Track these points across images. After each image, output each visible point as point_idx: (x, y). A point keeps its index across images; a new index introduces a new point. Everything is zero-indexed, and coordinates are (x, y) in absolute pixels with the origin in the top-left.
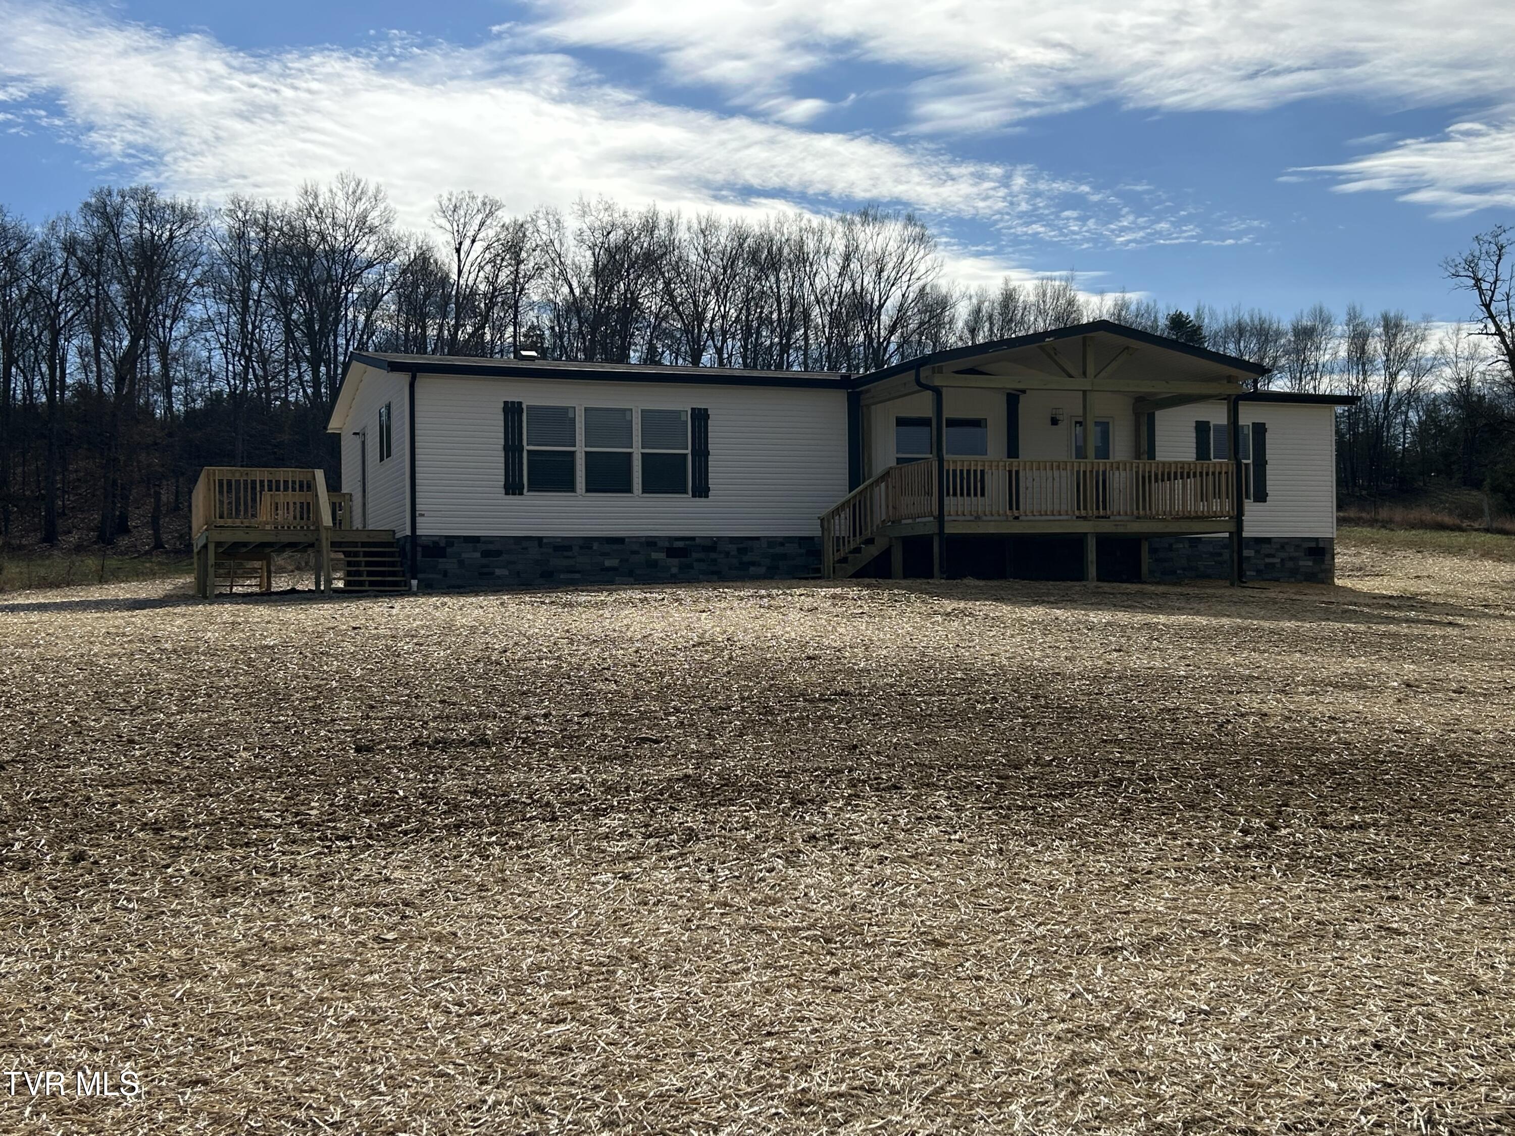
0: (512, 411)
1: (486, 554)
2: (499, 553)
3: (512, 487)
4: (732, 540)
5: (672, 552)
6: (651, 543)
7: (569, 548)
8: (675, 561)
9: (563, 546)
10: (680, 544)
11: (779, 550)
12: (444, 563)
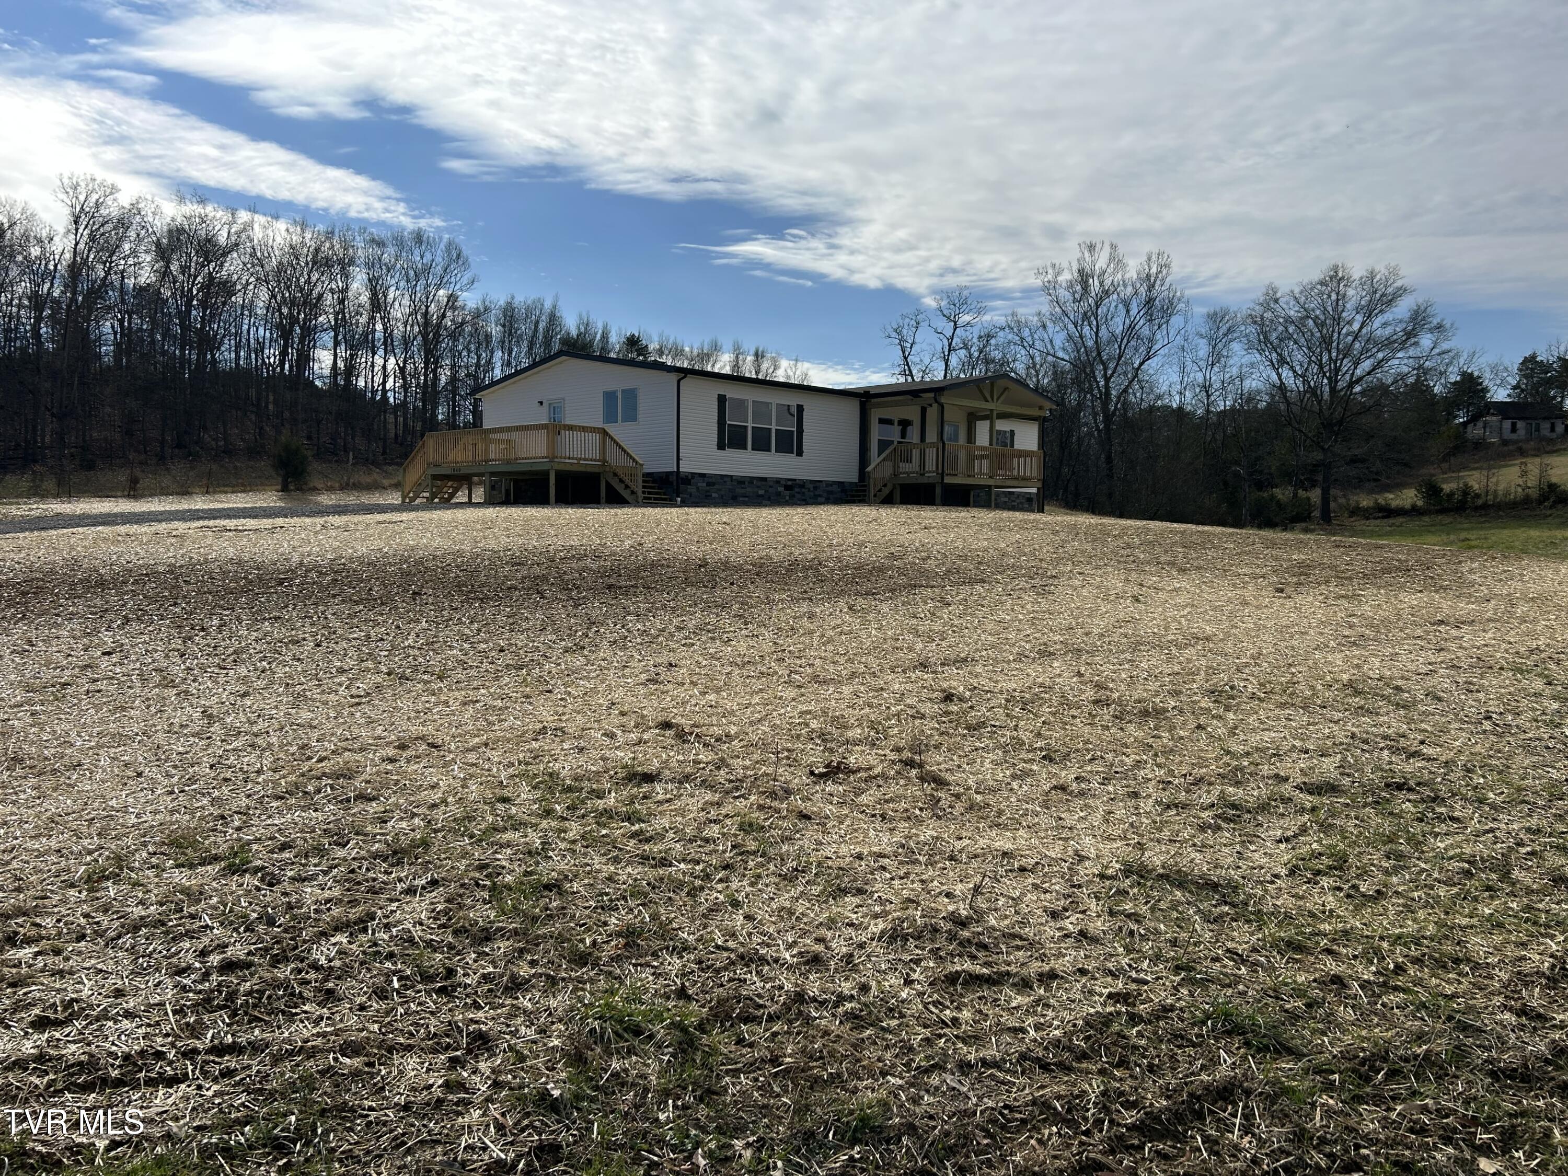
0: (722, 400)
1: (708, 484)
2: (714, 484)
3: (721, 446)
4: (811, 481)
5: (787, 488)
6: (778, 481)
7: (743, 483)
8: (787, 493)
9: (741, 481)
10: (790, 483)
11: (830, 489)
12: (691, 489)
